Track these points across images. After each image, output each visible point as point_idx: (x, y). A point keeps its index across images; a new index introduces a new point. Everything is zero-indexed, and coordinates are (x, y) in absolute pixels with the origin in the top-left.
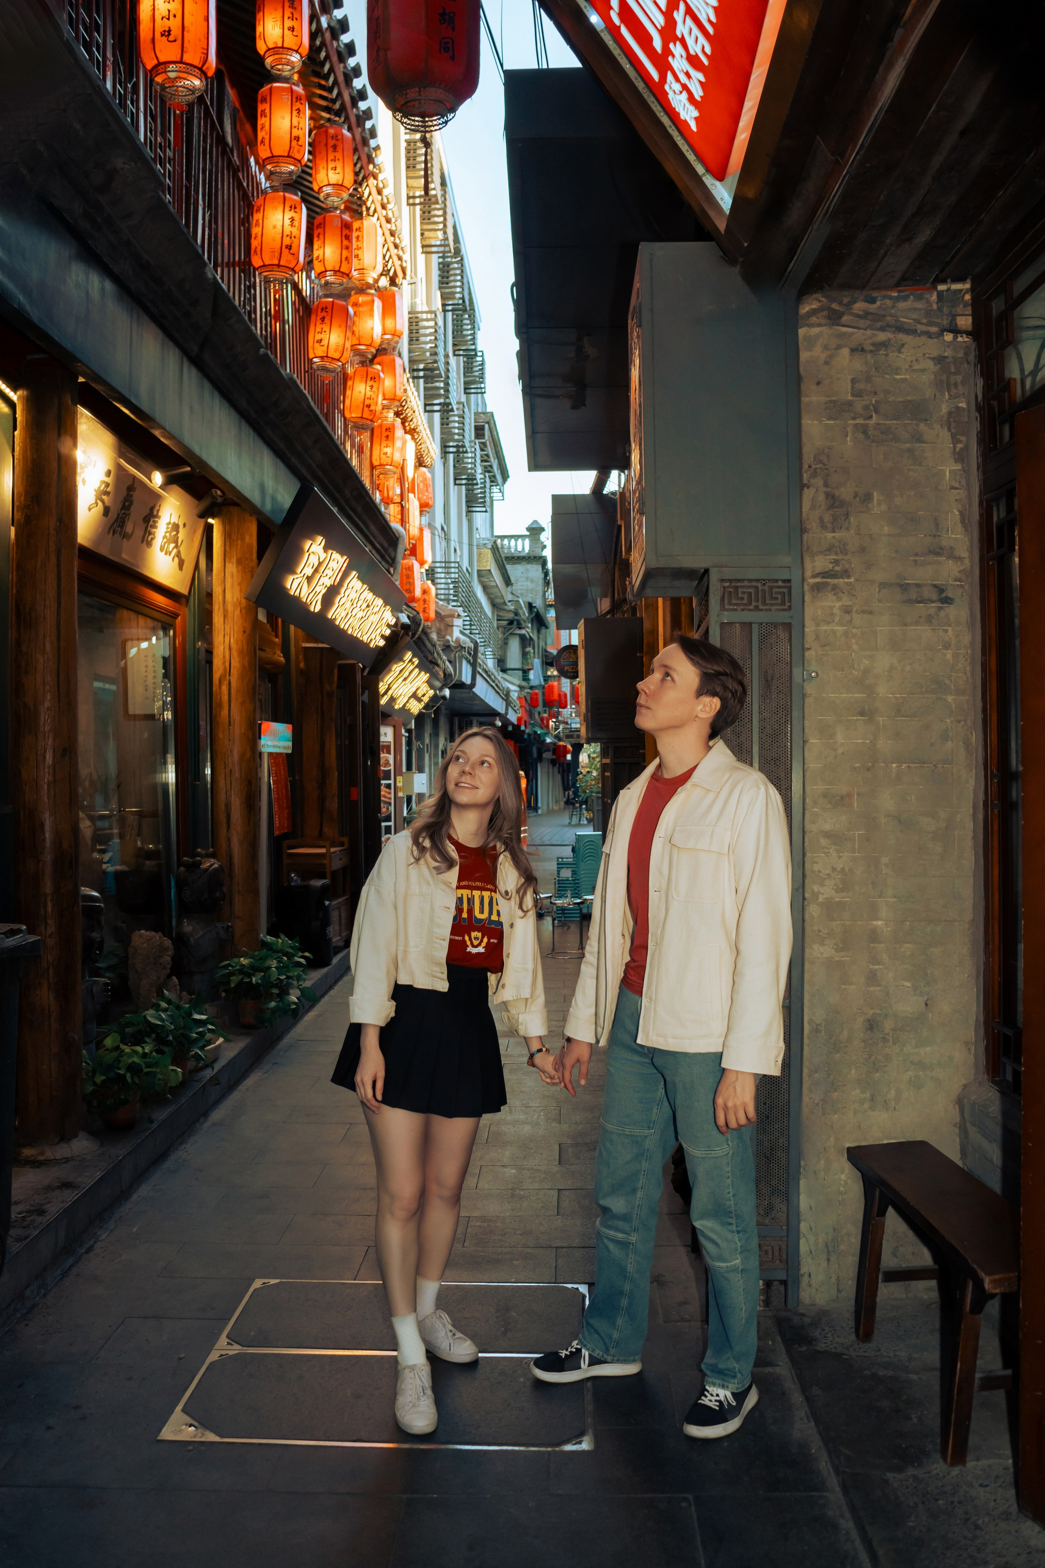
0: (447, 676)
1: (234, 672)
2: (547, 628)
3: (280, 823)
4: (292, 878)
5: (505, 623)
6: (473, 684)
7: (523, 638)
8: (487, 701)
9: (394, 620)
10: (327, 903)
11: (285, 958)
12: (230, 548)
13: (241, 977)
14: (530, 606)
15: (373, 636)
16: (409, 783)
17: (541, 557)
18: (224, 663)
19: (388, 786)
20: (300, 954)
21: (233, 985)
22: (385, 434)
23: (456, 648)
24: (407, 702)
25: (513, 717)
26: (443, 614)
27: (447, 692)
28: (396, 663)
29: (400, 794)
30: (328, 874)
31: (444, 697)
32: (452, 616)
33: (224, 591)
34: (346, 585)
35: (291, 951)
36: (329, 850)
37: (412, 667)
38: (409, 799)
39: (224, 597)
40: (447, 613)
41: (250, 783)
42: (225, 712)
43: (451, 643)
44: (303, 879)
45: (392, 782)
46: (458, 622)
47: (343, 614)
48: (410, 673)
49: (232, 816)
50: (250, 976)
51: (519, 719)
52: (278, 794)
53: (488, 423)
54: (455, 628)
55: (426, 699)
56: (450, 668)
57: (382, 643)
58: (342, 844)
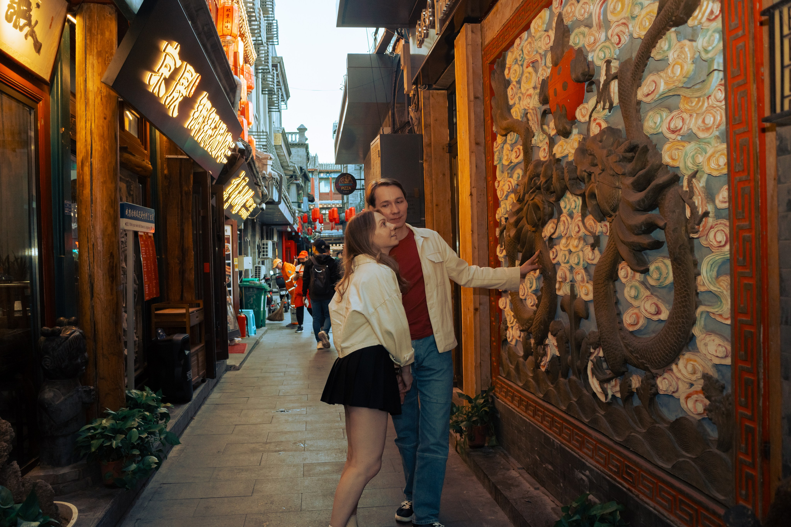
0: (264, 196)
1: (96, 155)
2: (309, 181)
3: (149, 290)
4: (159, 334)
5: (288, 177)
6: (279, 202)
7: (298, 186)
8: (285, 215)
9: (234, 145)
10: (187, 352)
11: (147, 413)
12: (91, 41)
13: (102, 440)
14: (301, 169)
15: (219, 154)
16: (241, 263)
17: (305, 144)
18: (86, 146)
19: (229, 264)
20: (163, 405)
21: (93, 450)
22: (226, 13)
23: (269, 178)
24: (240, 210)
25: (296, 227)
26: (261, 157)
27: (264, 206)
28: (235, 179)
29: (237, 270)
30: (188, 330)
31: (262, 209)
32: (267, 159)
33: (86, 81)
34: (198, 101)
35: (154, 404)
36: (187, 311)
37: (245, 184)
38: (241, 273)
39: (86, 86)
40: (263, 157)
41: (112, 255)
42: (87, 191)
43: (266, 175)
44: (169, 335)
45: (231, 261)
46: (270, 162)
47: (197, 127)
48: (244, 188)
49: (95, 286)
50: (110, 438)
51: (298, 229)
52: (147, 268)
53: (279, 63)
54: (268, 166)
55: (251, 209)
56: (266, 191)
57: (225, 161)
58: (198, 305)
